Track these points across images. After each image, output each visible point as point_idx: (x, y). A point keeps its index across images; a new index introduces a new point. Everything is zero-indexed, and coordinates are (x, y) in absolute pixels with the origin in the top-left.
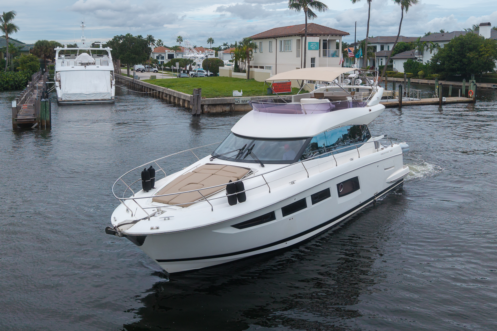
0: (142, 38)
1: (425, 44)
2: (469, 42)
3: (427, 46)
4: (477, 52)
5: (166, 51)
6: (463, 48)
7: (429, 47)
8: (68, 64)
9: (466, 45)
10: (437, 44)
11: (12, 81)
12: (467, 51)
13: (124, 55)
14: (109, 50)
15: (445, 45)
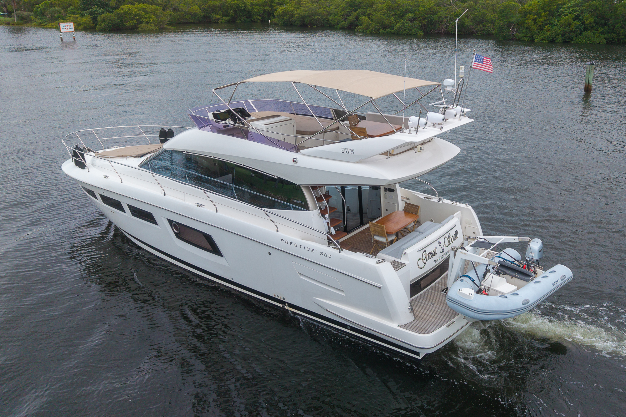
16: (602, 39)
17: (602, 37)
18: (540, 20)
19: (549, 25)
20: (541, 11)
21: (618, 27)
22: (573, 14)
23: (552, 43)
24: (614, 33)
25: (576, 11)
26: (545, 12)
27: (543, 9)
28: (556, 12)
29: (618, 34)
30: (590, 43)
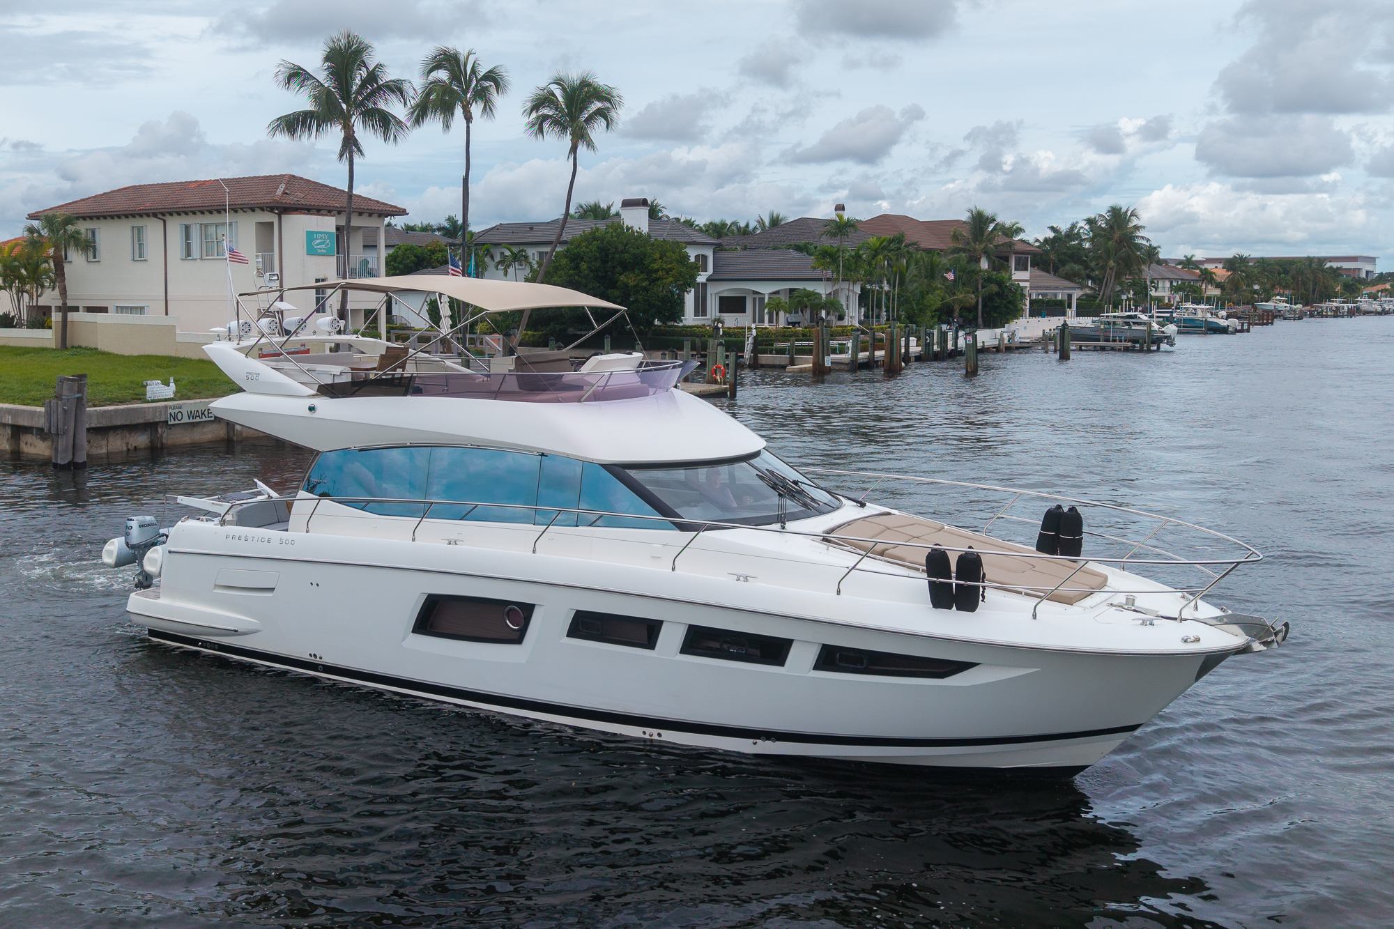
1: (488, 250)
2: (620, 247)
3: (492, 258)
4: (642, 272)
6: (607, 262)
7: (498, 258)
9: (613, 253)
10: (523, 251)
12: (619, 269)
15: (541, 254)
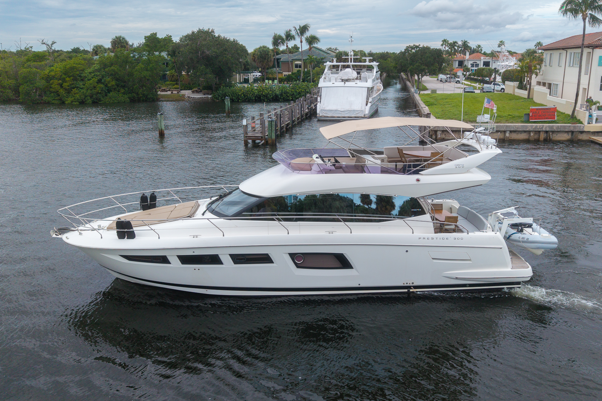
0: (457, 44)
5: (482, 58)
8: (330, 81)
11: (304, 91)
13: (413, 66)
14: (374, 65)
16: (125, 98)
17: (126, 96)
18: (65, 85)
19: (76, 89)
20: (64, 76)
21: (136, 88)
22: (96, 78)
23: (82, 104)
24: (134, 93)
25: (97, 76)
26: (69, 77)
27: (65, 74)
28: (78, 77)
29: (137, 94)
30: (117, 102)
